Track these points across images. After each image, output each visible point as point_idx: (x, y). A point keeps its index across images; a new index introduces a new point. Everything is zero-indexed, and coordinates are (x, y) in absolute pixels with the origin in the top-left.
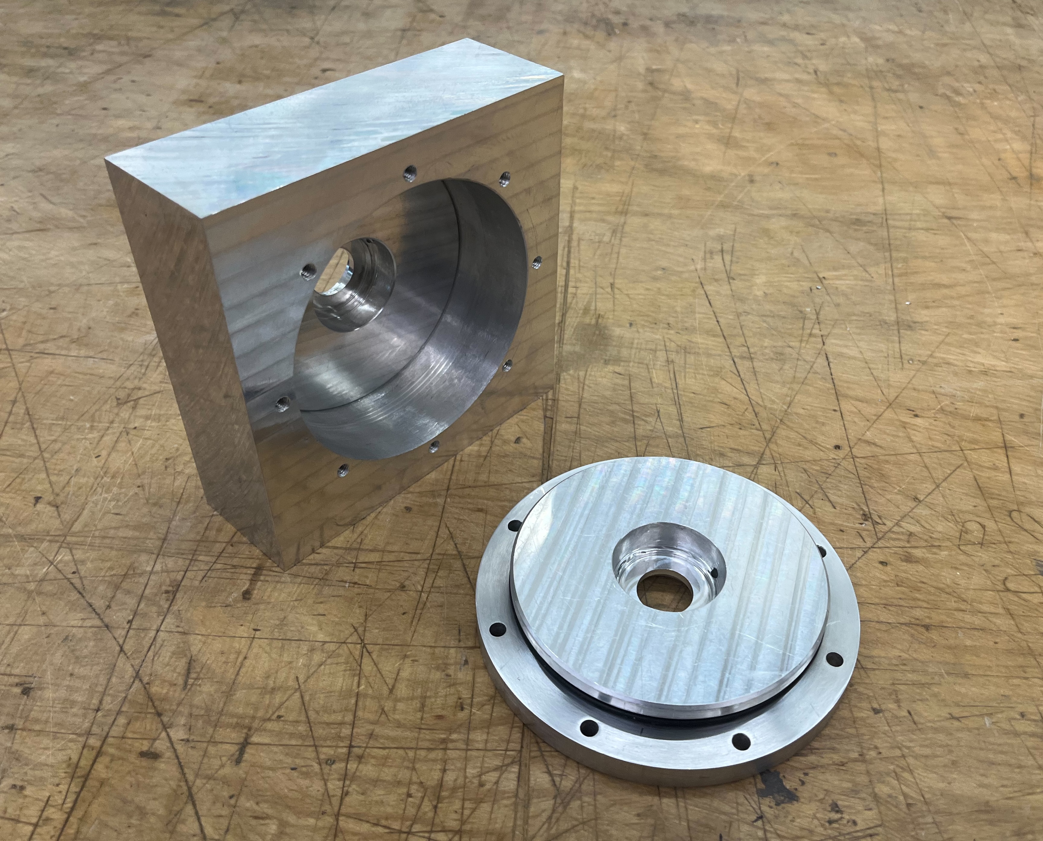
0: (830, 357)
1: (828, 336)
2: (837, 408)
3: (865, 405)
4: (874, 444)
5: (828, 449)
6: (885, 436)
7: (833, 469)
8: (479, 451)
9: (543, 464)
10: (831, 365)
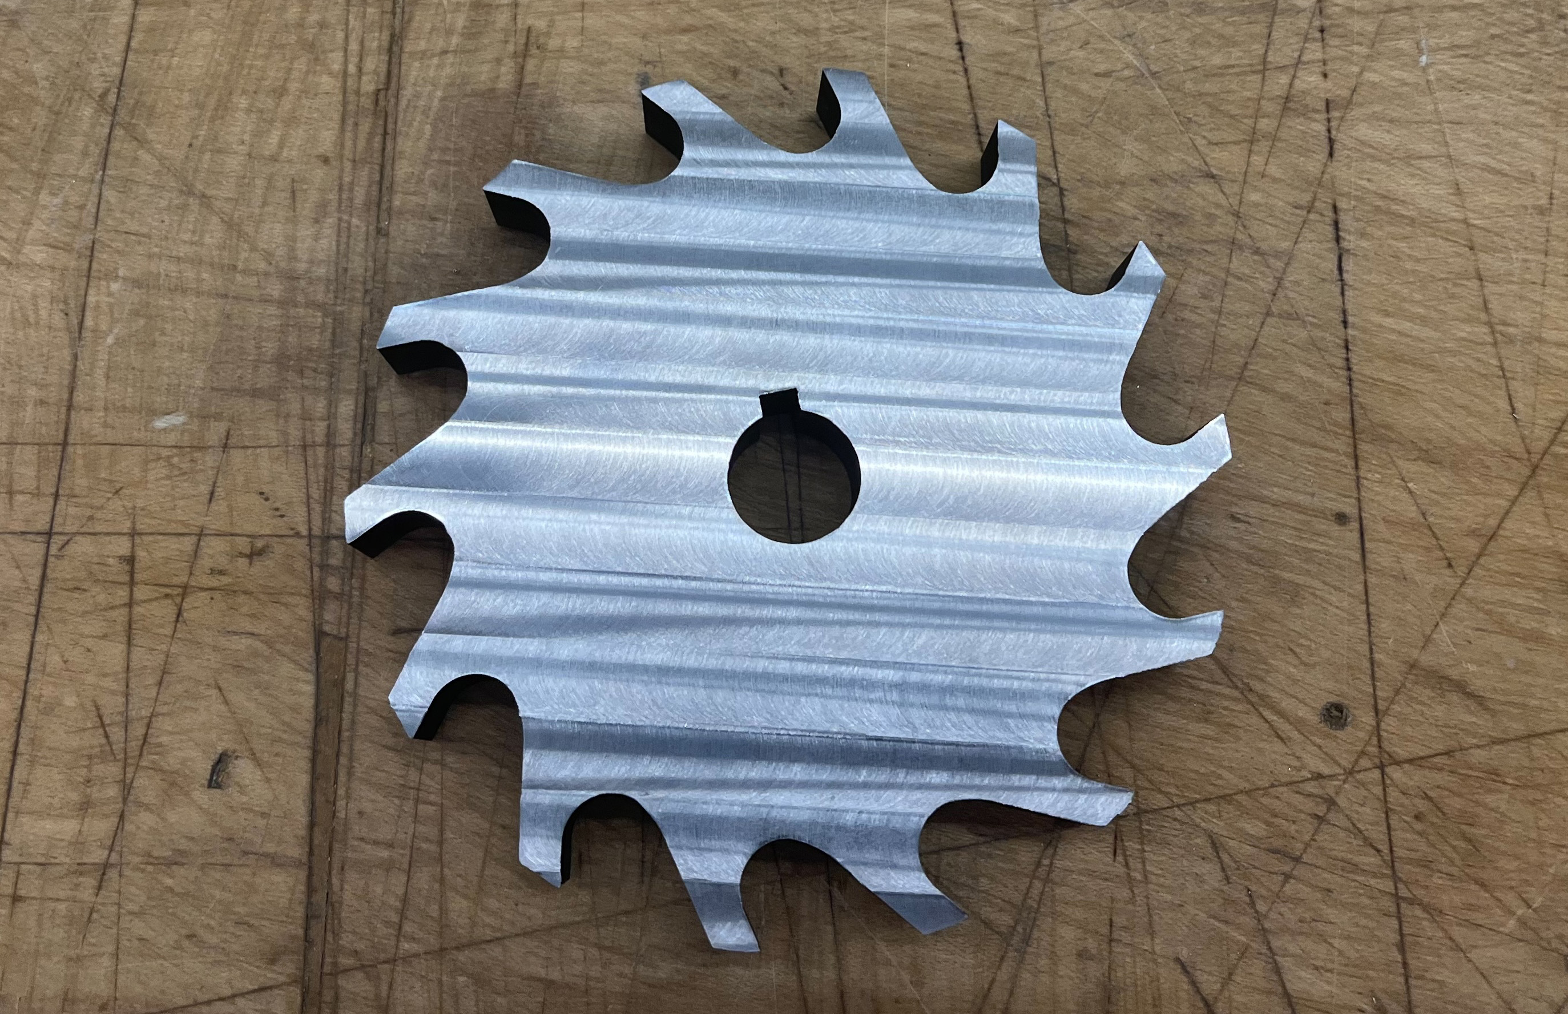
0: (1347, 221)
1: (1348, 104)
2: (1349, 507)
3: (1445, 479)
4: (1461, 687)
5: (1298, 724)
6: (1498, 642)
7: (1308, 827)
8: (78, 843)
9: (310, 890)
10: (1349, 265)
